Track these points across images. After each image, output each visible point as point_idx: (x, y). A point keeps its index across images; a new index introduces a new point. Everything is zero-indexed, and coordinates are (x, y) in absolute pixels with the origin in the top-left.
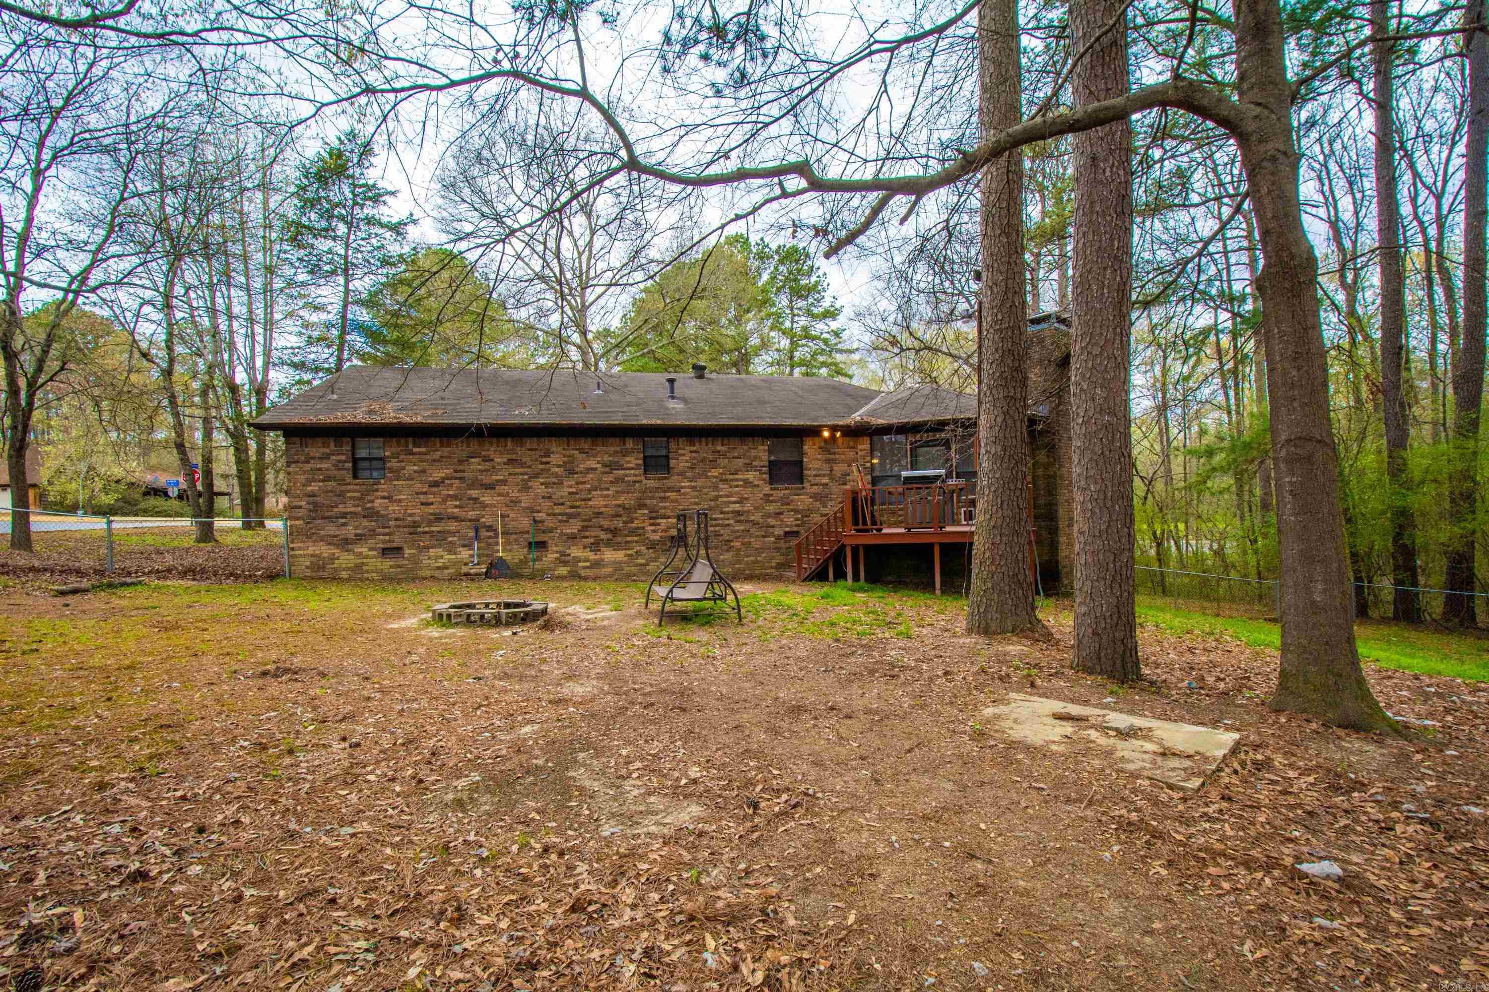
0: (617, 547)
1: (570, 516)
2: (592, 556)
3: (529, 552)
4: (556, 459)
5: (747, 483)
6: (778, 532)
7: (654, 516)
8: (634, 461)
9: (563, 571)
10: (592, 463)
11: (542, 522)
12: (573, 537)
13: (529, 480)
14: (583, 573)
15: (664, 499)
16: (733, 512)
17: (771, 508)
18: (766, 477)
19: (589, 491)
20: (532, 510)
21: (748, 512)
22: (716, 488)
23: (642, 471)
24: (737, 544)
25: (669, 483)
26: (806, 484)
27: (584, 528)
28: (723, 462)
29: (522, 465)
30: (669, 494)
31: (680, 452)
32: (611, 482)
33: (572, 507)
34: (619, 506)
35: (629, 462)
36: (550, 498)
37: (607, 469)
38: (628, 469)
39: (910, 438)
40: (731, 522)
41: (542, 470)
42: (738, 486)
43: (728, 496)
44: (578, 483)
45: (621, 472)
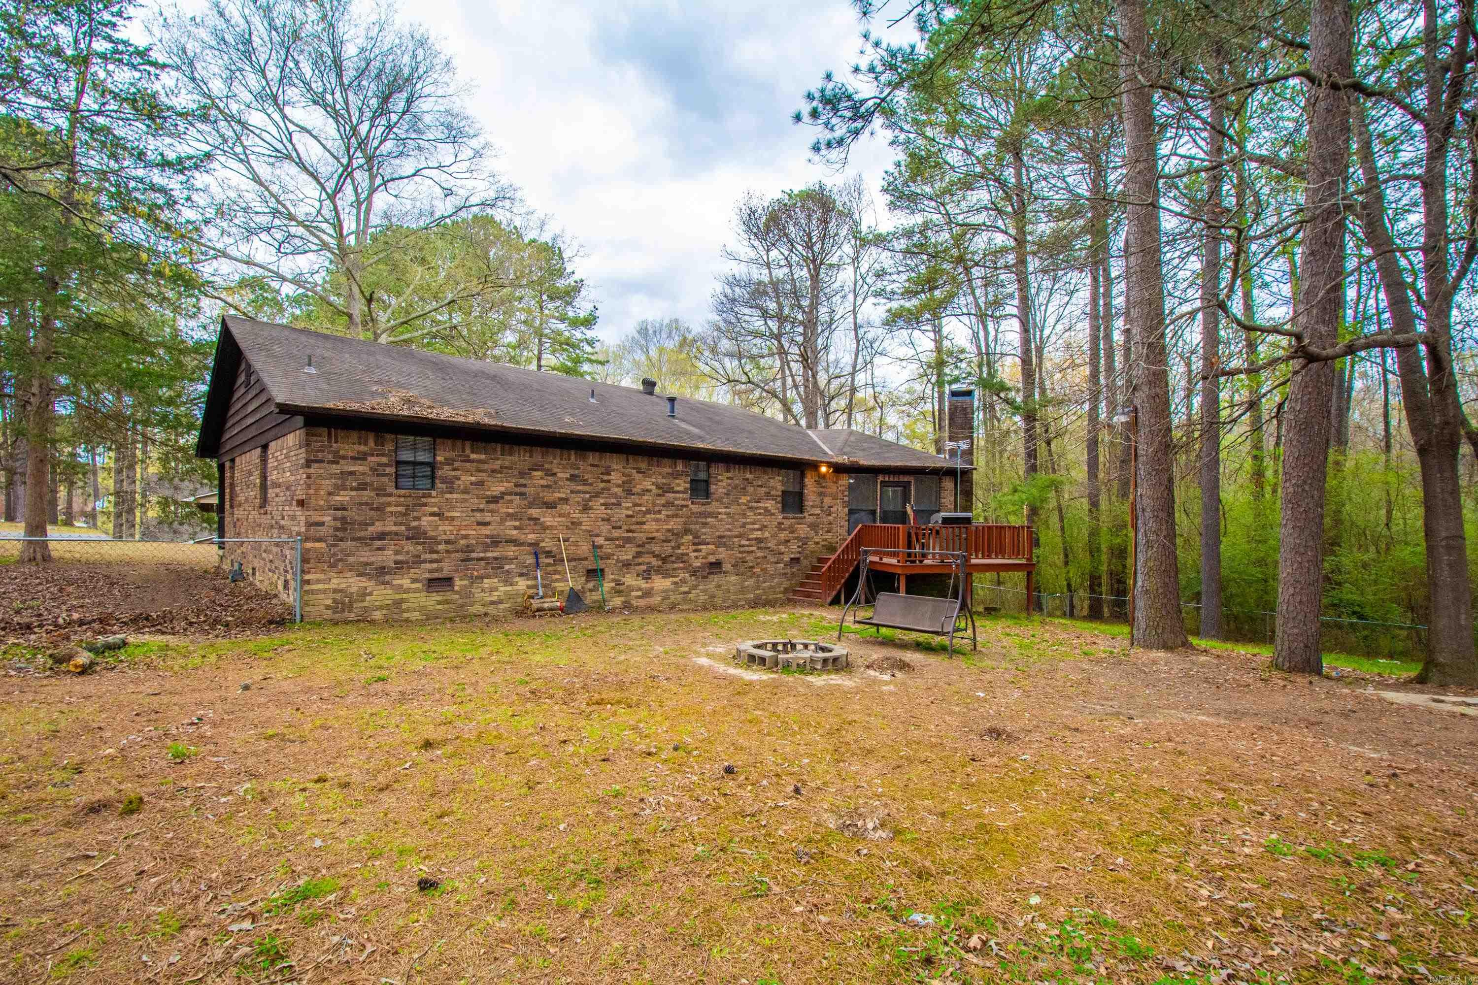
0: (665, 574)
1: (628, 541)
2: (644, 585)
3: (587, 581)
4: (615, 477)
5: (766, 509)
6: (787, 559)
7: (698, 542)
8: (682, 484)
9: (617, 601)
10: (648, 484)
11: (601, 547)
12: (627, 565)
13: (590, 500)
14: (635, 603)
15: (705, 524)
16: (756, 539)
17: (783, 536)
18: (780, 505)
19: (645, 513)
20: (592, 534)
21: (766, 539)
22: (744, 515)
23: (688, 495)
24: (757, 570)
25: (709, 509)
26: (806, 514)
27: (638, 555)
28: (750, 489)
29: (585, 483)
30: (709, 520)
31: (719, 477)
32: (663, 506)
33: (629, 531)
34: (669, 531)
35: (678, 485)
36: (608, 520)
37: (660, 492)
38: (678, 492)
39: (881, 478)
40: (754, 548)
41: (603, 489)
42: (760, 514)
43: (753, 524)
44: (635, 505)
45: (671, 495)
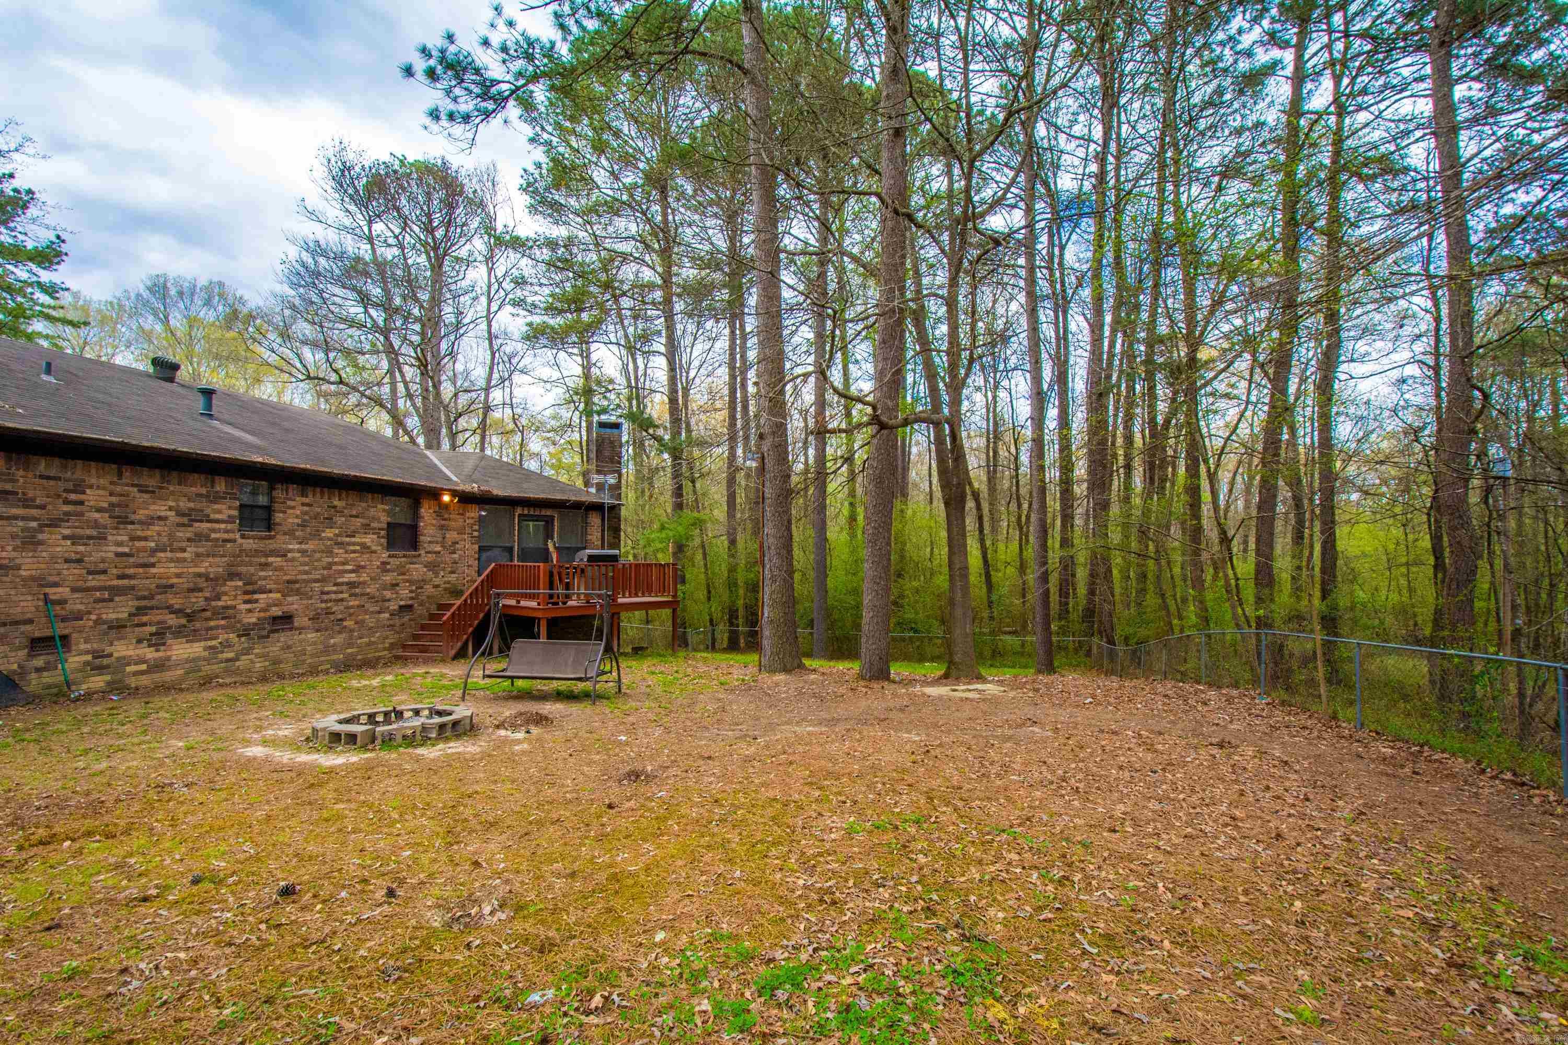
0: (193, 636)
1: (116, 591)
2: (150, 654)
3: (31, 656)
4: (92, 497)
5: (364, 546)
6: (393, 606)
7: (251, 590)
8: (225, 510)
9: (98, 682)
10: (160, 508)
11: (62, 602)
12: (118, 627)
13: (39, 530)
14: (133, 682)
15: (264, 566)
16: (347, 584)
17: (388, 578)
18: (383, 541)
19: (154, 551)
20: (40, 581)
21: (364, 583)
22: (329, 552)
23: (235, 526)
24: (349, 623)
25: (272, 545)
26: (422, 552)
27: (141, 611)
28: (340, 520)
29: (27, 503)
30: (271, 559)
31: (289, 503)
32: (189, 540)
33: (120, 577)
34: (199, 575)
35: (220, 512)
36: (79, 561)
37: (185, 520)
38: (217, 521)
39: (519, 511)
40: (345, 595)
41: (67, 514)
42: (354, 552)
43: (344, 564)
44: (133, 539)
45: (206, 525)
